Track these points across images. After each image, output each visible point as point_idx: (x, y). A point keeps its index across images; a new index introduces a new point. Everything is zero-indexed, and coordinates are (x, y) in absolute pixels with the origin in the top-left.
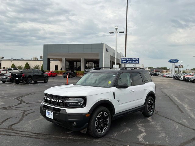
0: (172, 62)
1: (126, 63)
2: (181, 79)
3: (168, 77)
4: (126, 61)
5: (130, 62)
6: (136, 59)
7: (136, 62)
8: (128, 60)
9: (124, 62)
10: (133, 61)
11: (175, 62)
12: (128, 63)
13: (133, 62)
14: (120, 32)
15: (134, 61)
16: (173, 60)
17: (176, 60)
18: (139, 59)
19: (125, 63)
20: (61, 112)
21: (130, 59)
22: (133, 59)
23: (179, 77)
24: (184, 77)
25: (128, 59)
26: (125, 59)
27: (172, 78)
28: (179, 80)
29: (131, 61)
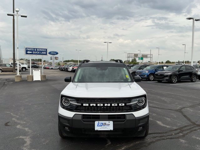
0: (52, 54)
1: (32, 54)
2: (69, 70)
3: (52, 69)
4: (32, 51)
5: (36, 52)
6: (43, 50)
7: (44, 53)
8: (34, 51)
9: (29, 52)
10: (40, 51)
11: (54, 54)
12: (34, 54)
13: (40, 53)
14: (22, 16)
15: (42, 52)
16: (52, 52)
17: (55, 52)
18: (46, 49)
19: (30, 54)
20: (128, 118)
21: (36, 49)
22: (40, 50)
23: (67, 68)
24: (73, 68)
25: (34, 49)
26: (30, 49)
27: (59, 70)
28: (68, 71)
29: (38, 51)
